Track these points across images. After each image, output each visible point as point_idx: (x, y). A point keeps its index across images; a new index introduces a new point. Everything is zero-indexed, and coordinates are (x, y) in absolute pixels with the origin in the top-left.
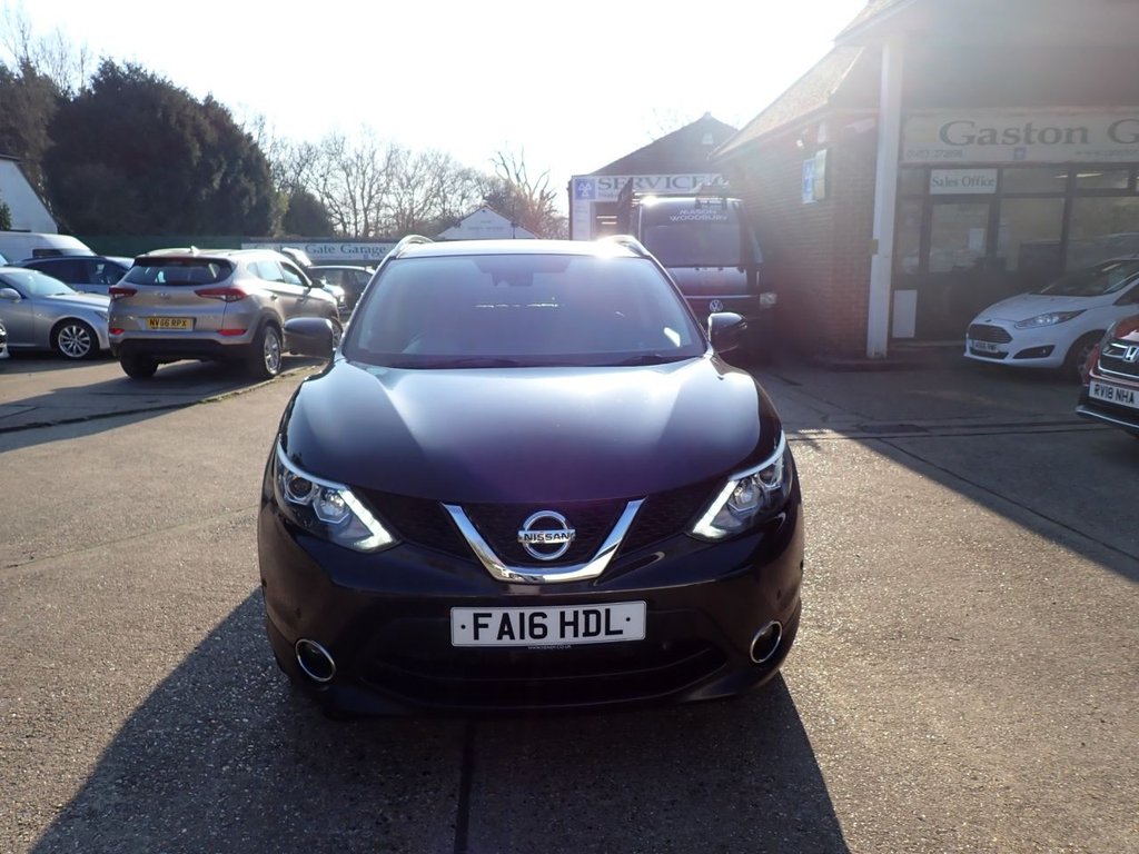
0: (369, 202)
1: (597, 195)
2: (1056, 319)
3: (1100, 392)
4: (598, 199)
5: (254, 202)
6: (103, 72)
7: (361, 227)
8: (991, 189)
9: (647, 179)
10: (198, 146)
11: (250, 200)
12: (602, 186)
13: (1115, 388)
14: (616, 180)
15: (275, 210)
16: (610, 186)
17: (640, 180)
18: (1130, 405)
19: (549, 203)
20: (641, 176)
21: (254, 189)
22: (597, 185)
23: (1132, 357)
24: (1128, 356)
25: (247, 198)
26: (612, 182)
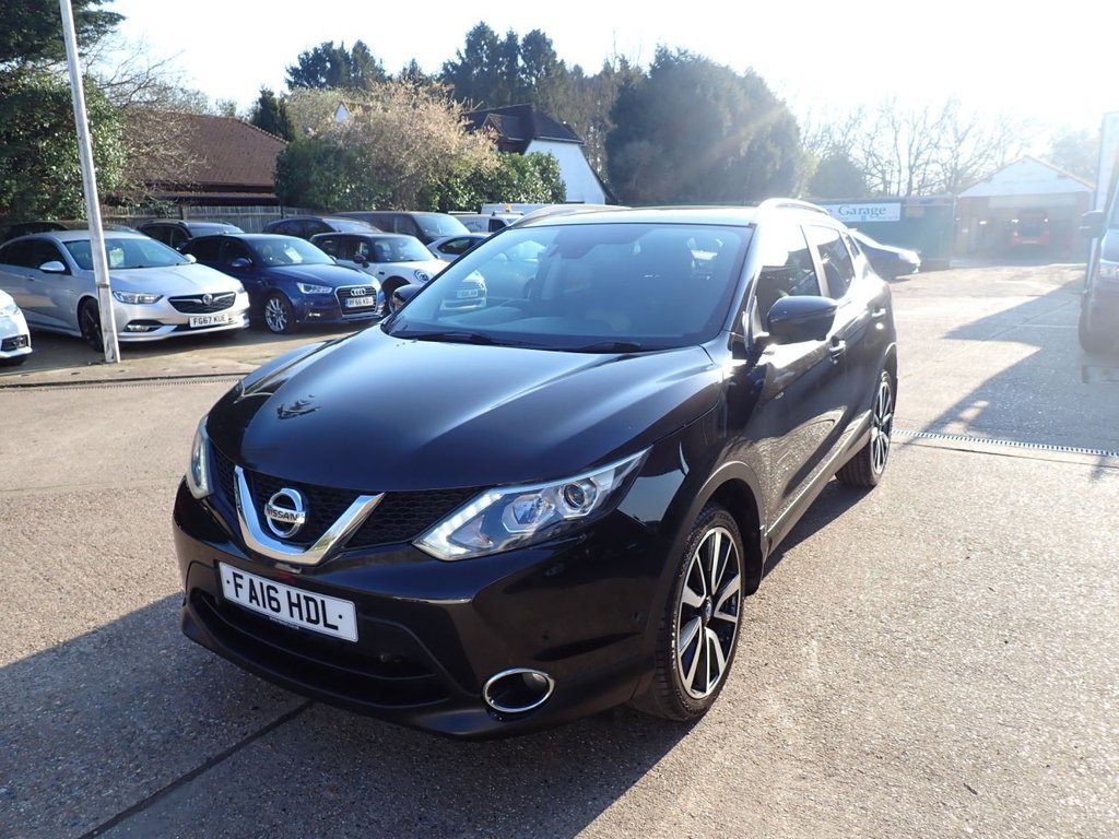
0: (917, 158)
5: (778, 167)
6: (658, 59)
7: (904, 186)
10: (729, 116)
11: (775, 165)
15: (799, 173)
21: (779, 153)
25: (771, 163)
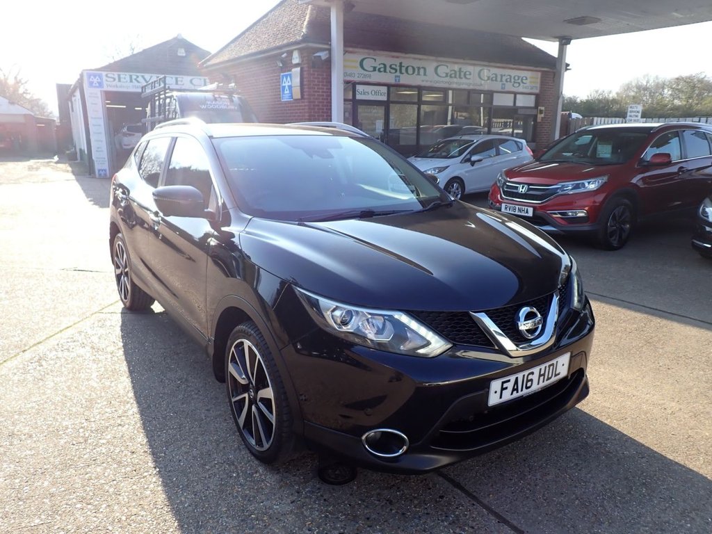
1: (105, 85)
2: (437, 171)
3: (508, 209)
4: (106, 88)
8: (385, 98)
9: (143, 77)
12: (109, 79)
13: (517, 207)
14: (119, 76)
16: (114, 79)
17: (138, 77)
18: (526, 215)
19: (22, 87)
20: (138, 74)
22: (104, 78)
23: (523, 190)
24: (521, 190)
26: (116, 77)
